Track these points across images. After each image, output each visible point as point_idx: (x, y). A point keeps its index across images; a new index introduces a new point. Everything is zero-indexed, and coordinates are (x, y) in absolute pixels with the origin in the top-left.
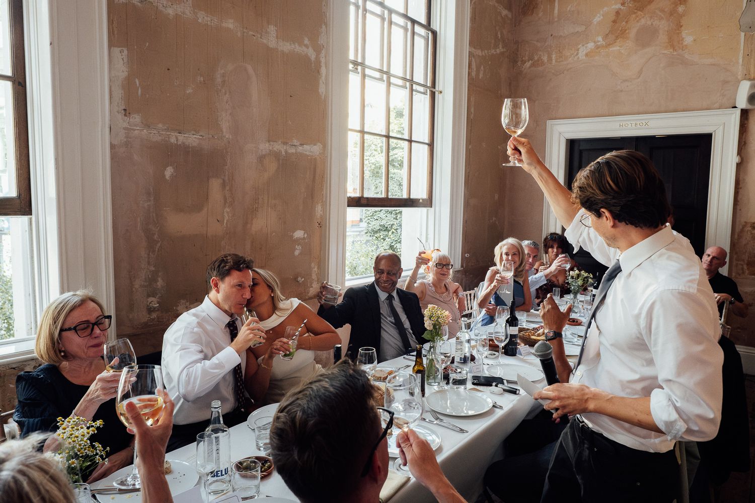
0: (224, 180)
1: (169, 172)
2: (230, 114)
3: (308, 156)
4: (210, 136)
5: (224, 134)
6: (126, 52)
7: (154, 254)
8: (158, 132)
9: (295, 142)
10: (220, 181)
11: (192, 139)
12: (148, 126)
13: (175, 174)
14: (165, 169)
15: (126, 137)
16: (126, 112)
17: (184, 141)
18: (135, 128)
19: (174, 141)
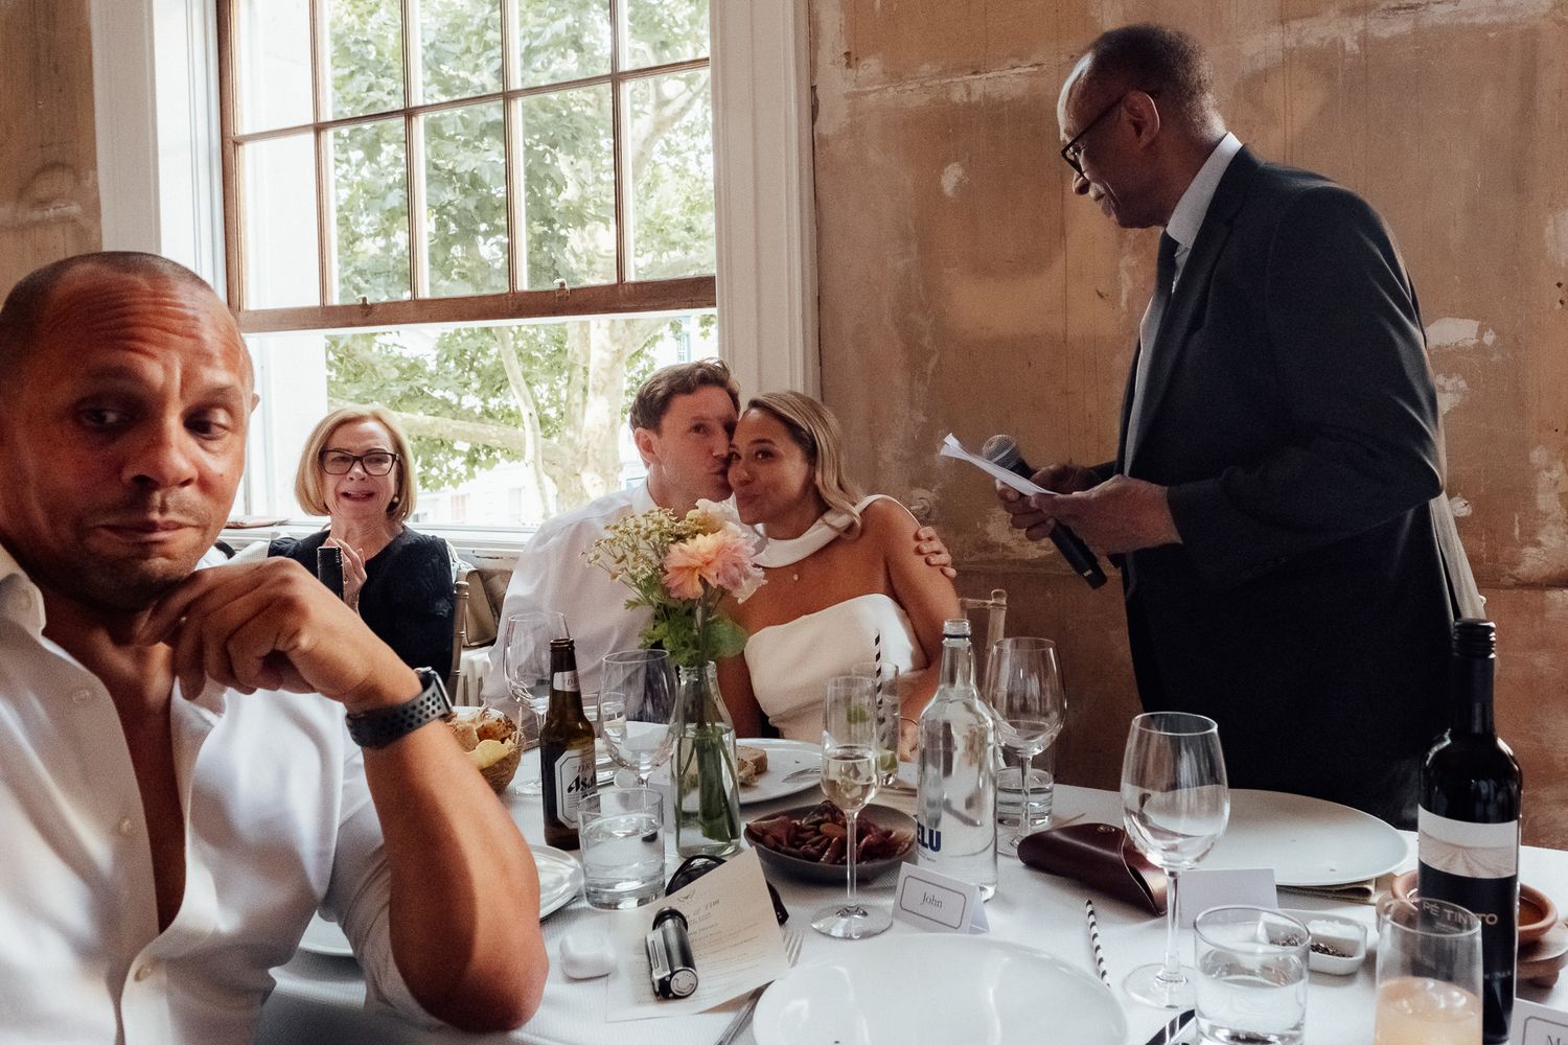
1: (951, 178)
3: (1483, 29)
4: (1064, 59)
7: (924, 383)
8: (922, 85)
11: (1009, 81)
12: (897, 76)
13: (967, 180)
14: (943, 173)
15: (850, 115)
16: (850, 59)
17: (988, 89)
18: (868, 88)
19: (962, 96)
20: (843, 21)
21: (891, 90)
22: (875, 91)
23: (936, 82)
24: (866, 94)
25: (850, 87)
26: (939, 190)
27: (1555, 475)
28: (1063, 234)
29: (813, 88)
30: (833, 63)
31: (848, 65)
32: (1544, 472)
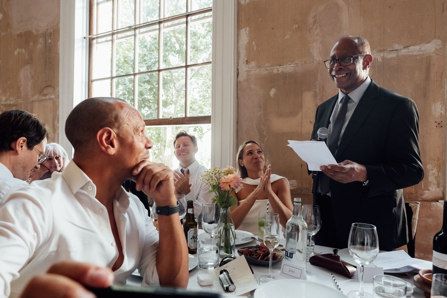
0: (315, 92)
1: (272, 92)
2: (321, 42)
3: (416, 56)
4: (303, 62)
5: (315, 58)
6: (248, 29)
7: (264, 144)
8: (266, 68)
9: (397, 47)
10: (312, 93)
11: (288, 68)
12: (259, 67)
13: (277, 93)
14: (270, 91)
15: (247, 76)
16: (247, 62)
17: (283, 70)
18: (252, 69)
19: (276, 72)
20: (246, 53)
21: (258, 70)
22: (253, 70)
23: (270, 68)
24: (252, 71)
25: (247, 69)
26: (269, 95)
27: (434, 172)
28: (302, 106)
29: (238, 69)
30: (243, 63)
31: (247, 64)
32: (431, 171)
